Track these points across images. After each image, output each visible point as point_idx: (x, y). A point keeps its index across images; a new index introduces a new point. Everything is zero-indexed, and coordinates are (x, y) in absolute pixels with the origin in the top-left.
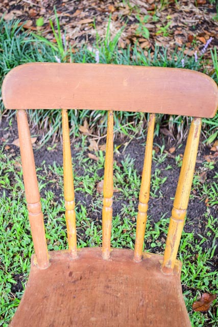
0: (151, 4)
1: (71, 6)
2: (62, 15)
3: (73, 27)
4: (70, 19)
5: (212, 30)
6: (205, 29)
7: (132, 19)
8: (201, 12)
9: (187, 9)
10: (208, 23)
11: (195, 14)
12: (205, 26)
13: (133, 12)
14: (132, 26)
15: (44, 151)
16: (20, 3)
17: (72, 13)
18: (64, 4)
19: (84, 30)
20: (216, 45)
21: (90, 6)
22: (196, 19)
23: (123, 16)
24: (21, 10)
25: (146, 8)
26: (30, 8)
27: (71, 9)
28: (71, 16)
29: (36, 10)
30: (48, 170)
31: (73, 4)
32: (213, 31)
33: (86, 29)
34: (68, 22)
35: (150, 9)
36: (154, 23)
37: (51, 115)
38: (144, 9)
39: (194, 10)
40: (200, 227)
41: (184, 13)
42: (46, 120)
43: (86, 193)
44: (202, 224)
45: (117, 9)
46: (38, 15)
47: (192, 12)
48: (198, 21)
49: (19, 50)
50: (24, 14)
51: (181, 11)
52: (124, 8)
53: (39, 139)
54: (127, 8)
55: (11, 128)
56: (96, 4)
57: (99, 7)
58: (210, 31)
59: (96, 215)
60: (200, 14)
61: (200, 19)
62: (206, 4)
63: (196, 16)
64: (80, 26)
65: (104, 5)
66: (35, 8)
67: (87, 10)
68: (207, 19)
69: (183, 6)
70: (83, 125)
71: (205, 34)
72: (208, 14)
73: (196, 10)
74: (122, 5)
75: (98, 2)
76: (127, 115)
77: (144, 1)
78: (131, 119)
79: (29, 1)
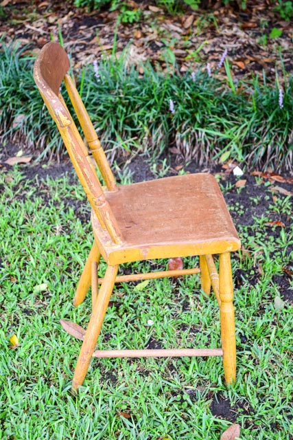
0: (187, 29)
1: (89, 33)
2: (76, 42)
3: (88, 55)
4: (86, 46)
5: (257, 54)
6: (247, 54)
7: (159, 44)
8: (247, 36)
9: (229, 32)
10: (252, 47)
11: (238, 38)
12: (248, 50)
13: (162, 37)
14: (159, 52)
15: (38, 169)
16: (29, 32)
17: (89, 40)
18: (80, 31)
19: (100, 56)
20: (256, 69)
21: (111, 32)
22: (240, 43)
23: (149, 42)
24: (29, 38)
25: (179, 33)
26: (39, 36)
27: (89, 36)
28: (87, 43)
29: (47, 38)
30: (40, 182)
31: (92, 31)
32: (258, 57)
33: (102, 56)
34: (82, 50)
35: (185, 33)
36: (184, 49)
37: (48, 133)
38: (176, 34)
39: (238, 34)
41: (225, 37)
42: (43, 138)
43: (77, 199)
45: (144, 35)
47: (235, 35)
48: (240, 45)
49: (18, 69)
50: (32, 42)
51: (222, 36)
52: (153, 33)
53: (34, 159)
54: (156, 32)
55: (5, 150)
56: (119, 30)
57: (123, 33)
58: (254, 56)
59: (84, 216)
60: (245, 38)
61: (243, 44)
62: (257, 27)
63: (239, 40)
64: (96, 53)
65: (129, 31)
66: (46, 36)
67: (107, 36)
68: (252, 43)
69: (226, 30)
71: (246, 59)
72: (254, 37)
73: (241, 34)
74: (150, 30)
75: (122, 27)
76: (129, 129)
77: (178, 25)
78: (134, 134)
79: (39, 30)
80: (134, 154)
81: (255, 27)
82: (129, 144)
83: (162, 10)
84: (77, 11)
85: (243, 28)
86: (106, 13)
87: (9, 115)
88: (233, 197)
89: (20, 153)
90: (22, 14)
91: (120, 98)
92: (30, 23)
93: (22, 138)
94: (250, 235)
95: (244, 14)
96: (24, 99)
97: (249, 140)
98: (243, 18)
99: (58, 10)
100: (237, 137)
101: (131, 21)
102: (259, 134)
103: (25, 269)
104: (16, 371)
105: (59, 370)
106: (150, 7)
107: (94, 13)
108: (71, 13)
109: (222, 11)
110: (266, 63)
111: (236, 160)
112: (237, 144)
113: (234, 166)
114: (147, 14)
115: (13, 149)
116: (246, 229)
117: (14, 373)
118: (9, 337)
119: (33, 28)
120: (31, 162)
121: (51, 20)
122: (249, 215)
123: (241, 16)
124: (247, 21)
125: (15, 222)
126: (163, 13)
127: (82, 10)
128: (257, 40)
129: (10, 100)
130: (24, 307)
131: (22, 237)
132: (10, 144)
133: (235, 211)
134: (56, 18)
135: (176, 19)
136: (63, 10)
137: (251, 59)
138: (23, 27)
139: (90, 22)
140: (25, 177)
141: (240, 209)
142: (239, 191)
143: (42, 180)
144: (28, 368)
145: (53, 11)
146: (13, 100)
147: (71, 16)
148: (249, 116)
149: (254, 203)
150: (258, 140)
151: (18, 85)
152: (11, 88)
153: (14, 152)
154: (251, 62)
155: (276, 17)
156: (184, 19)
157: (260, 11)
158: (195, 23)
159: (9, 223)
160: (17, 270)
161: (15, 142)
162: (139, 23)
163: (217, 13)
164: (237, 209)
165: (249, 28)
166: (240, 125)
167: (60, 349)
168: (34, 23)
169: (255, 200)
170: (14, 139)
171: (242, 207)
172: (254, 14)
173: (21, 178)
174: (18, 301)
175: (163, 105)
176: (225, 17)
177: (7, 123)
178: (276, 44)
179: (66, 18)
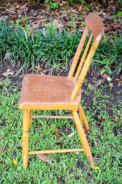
0: (79, 12)
1: (35, 13)
2: (30, 17)
3: (36, 23)
4: (34, 19)
5: (112, 24)
6: (108, 24)
7: (68, 19)
8: (107, 15)
10: (110, 20)
11: (103, 16)
12: (108, 22)
13: (69, 15)
14: (68, 23)
15: (18, 78)
16: (7, 12)
17: (36, 16)
18: (31, 12)
19: (41, 24)
20: (113, 31)
21: (45, 13)
22: (104, 18)
23: (63, 17)
24: (8, 15)
25: (76, 14)
26: (13, 15)
27: (35, 14)
28: (35, 18)
29: (16, 16)
30: (19, 84)
31: (37, 12)
32: (113, 25)
33: (42, 24)
34: (33, 21)
35: (79, 14)
36: (80, 21)
37: (22, 61)
39: (103, 14)
40: (90, 105)
42: (19, 63)
44: (91, 104)
45: (60, 14)
46: (17, 18)
47: (102, 15)
48: (105, 19)
49: (6, 31)
50: (9, 17)
52: (64, 13)
53: (15, 73)
54: (66, 13)
55: (2, 68)
56: (49, 12)
57: (51, 13)
60: (106, 16)
61: (106, 19)
62: (111, 11)
63: (104, 17)
64: (39, 23)
65: (54, 12)
66: (15, 15)
67: (44, 15)
68: (109, 19)
69: (97, 12)
70: (37, 65)
71: (107, 26)
72: (110, 16)
73: (104, 14)
74: (63, 12)
75: (50, 10)
76: (59, 59)
77: (76, 10)
78: (61, 62)
79: (12, 11)
80: (62, 71)
81: (110, 11)
82: (59, 66)
83: (68, 3)
84: (29, 3)
85: (105, 12)
86: (43, 4)
87: (3, 52)
88: (108, 91)
89: (9, 70)
90: (4, 4)
91: (55, 45)
92: (8, 8)
93: (9, 63)
94: (118, 109)
95: (105, 5)
96: (10, 45)
97: (113, 65)
98: (105, 7)
99: (20, 2)
100: (108, 63)
101: (54, 8)
102: (118, 62)
103: (17, 127)
104: (17, 178)
105: (37, 177)
106: (62, 2)
107: (37, 4)
108: (26, 4)
109: (95, 4)
110: (117, 27)
111: (108, 74)
112: (108, 66)
113: (107, 76)
114: (61, 4)
115: (5, 68)
116: (116, 107)
117: (16, 178)
118: (12, 161)
119: (10, 11)
120: (14, 74)
121: (18, 7)
122: (116, 100)
123: (103, 6)
124: (106, 8)
125: (10, 104)
126: (68, 4)
127: (31, 2)
128: (112, 17)
129: (3, 45)
130: (18, 146)
131: (14, 111)
132: (4, 66)
133: (110, 98)
134: (19, 6)
135: (74, 7)
136: (22, 2)
137: (110, 26)
138: (5, 10)
139: (35, 8)
140: (12, 82)
141: (112, 97)
142: (111, 89)
143: (20, 83)
144: (22, 176)
145: (18, 3)
146: (5, 45)
147: (26, 5)
148: (114, 53)
149: (118, 94)
150: (118, 64)
151: (7, 38)
152: (4, 40)
153: (5, 70)
154: (110, 27)
155: (119, 6)
156: (78, 7)
157: (111, 3)
158: (83, 9)
159: (7, 105)
160: (13, 128)
161: (6, 65)
162: (58, 9)
163: (92, 4)
164: (110, 97)
165: (108, 11)
166: (110, 58)
167: (37, 167)
168: (10, 8)
169: (119, 93)
170: (5, 64)
171: (113, 96)
172: (109, 5)
173: (10, 82)
174: (15, 143)
175: (74, 48)
176: (96, 6)
177: (2, 56)
178: (120, 19)
179: (24, 6)
